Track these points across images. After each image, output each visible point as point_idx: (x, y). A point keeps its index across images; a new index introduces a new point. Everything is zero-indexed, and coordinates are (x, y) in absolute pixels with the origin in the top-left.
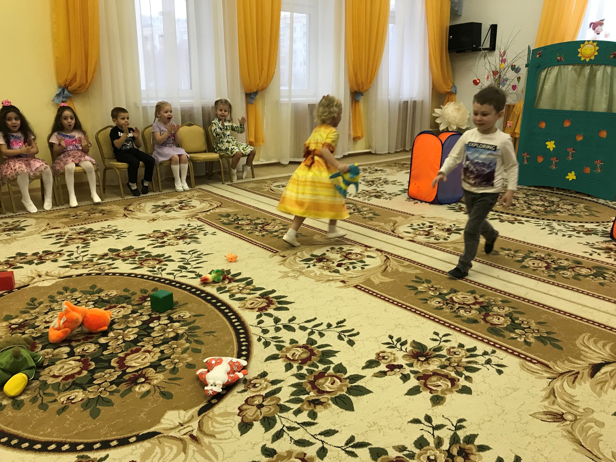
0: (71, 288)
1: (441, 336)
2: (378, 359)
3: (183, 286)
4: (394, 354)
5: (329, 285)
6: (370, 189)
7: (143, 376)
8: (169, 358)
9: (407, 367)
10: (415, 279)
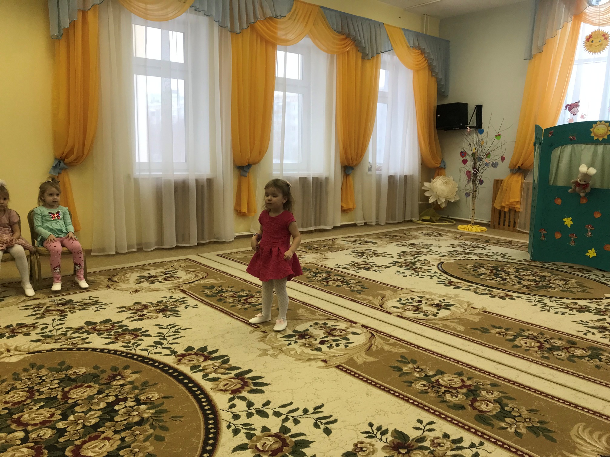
0: (38, 364)
1: (424, 424)
2: (355, 450)
3: (156, 364)
4: (373, 445)
5: (310, 365)
6: (359, 260)
8: (129, 446)
10: (400, 359)
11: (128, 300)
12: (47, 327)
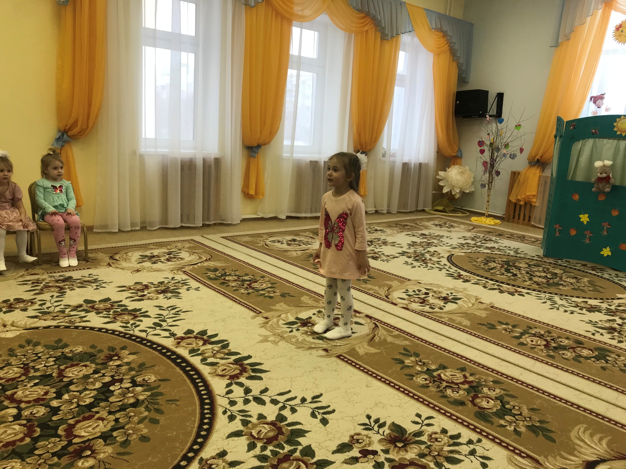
0: (34, 341)
1: (423, 418)
2: (351, 442)
3: (154, 346)
4: (370, 438)
5: (310, 354)
7: (90, 448)
8: (123, 428)
9: (381, 454)
10: (402, 351)
11: (129, 279)
12: (44, 304)
